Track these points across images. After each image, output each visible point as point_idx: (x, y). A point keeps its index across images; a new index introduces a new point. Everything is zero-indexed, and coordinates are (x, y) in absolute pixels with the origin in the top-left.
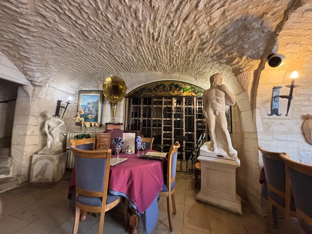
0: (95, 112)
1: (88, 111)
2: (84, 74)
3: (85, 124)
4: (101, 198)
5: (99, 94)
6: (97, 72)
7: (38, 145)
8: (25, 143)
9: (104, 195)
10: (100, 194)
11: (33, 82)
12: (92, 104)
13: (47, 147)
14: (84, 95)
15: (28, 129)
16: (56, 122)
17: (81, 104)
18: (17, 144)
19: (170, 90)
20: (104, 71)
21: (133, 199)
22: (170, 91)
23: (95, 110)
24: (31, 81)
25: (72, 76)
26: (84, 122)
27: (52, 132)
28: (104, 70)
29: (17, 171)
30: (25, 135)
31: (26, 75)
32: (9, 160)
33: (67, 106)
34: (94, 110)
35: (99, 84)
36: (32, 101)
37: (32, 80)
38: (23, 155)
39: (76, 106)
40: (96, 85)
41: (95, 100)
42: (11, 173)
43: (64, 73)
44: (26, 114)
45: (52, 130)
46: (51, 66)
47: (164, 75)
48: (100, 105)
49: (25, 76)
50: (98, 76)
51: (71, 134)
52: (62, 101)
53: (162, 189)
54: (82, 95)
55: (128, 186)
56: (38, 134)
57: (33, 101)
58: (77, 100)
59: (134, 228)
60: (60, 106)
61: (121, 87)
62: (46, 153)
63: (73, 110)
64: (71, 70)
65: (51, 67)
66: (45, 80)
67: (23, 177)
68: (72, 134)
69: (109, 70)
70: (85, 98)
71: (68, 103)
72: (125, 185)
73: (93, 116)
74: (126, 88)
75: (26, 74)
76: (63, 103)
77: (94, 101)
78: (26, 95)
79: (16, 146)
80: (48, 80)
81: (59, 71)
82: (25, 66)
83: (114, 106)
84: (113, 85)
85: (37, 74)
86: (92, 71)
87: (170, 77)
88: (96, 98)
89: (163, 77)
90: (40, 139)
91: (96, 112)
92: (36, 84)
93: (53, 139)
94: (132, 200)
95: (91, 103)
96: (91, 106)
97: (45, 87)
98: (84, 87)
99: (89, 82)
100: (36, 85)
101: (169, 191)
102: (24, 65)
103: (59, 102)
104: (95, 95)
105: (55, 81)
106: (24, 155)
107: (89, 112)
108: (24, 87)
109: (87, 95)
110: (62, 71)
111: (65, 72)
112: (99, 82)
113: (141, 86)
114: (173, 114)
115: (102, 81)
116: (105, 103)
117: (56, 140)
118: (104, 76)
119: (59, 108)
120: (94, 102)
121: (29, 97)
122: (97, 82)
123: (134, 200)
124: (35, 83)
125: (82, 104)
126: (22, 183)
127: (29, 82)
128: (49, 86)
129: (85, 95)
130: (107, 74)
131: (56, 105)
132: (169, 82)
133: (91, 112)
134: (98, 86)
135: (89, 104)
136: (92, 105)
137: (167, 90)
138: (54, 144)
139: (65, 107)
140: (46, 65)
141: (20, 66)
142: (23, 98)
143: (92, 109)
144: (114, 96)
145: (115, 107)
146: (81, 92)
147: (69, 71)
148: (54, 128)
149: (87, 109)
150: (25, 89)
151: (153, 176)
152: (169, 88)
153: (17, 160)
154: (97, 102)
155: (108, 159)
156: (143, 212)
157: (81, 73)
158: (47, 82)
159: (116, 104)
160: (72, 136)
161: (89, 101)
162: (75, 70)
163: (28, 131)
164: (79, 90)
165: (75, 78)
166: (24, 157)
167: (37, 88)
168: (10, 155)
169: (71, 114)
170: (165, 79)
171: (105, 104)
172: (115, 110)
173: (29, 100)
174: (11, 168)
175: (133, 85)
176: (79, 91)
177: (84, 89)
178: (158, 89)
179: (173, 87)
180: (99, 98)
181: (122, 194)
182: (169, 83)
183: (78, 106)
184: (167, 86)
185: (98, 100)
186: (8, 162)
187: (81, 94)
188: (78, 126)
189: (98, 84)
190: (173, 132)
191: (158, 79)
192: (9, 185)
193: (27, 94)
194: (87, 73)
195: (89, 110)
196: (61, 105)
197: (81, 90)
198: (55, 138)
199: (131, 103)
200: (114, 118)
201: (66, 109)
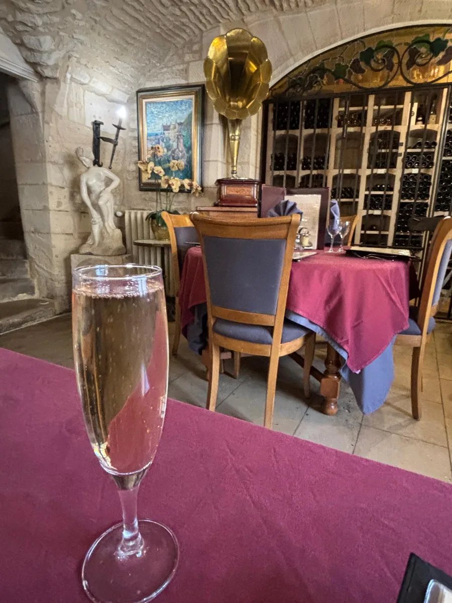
0: (184, 152)
1: (165, 150)
2: (148, 33)
3: (170, 183)
4: (271, 329)
5: (193, 97)
6: (185, 20)
7: (72, 234)
8: (50, 229)
9: (278, 323)
10: (268, 320)
11: (39, 69)
12: (175, 128)
13: (94, 239)
14: (150, 103)
15: (50, 196)
16: (103, 177)
17: (146, 130)
18: (35, 230)
19: (411, 63)
20: (201, 18)
21: (342, 338)
22: (409, 67)
23: (184, 145)
24: (34, 65)
25: (122, 42)
26: (166, 177)
27: (101, 203)
28: (204, 11)
29: (48, 289)
30: (46, 209)
31: (22, 48)
32: (27, 265)
33: (117, 136)
34: (181, 147)
35: (188, 63)
36: (46, 125)
37: (38, 60)
38: (52, 257)
39: (134, 138)
40: (181, 67)
41: (182, 117)
42: (36, 291)
43: (102, 32)
44: (39, 159)
45: (99, 197)
46: (73, 11)
47: (396, 6)
48: (195, 130)
49: (20, 51)
50: (185, 36)
51: (133, 212)
52: (103, 124)
53: (408, 326)
54: (146, 103)
55: (328, 310)
56: (69, 209)
57: (48, 123)
58: (133, 120)
59: (331, 401)
60: (99, 139)
61: (253, 68)
62: (95, 252)
63: (128, 148)
64: (118, 20)
65: (74, 15)
66: (63, 58)
67: (60, 300)
68: (136, 214)
69: (218, 11)
70: (155, 111)
71: (119, 128)
72: (322, 308)
73: (183, 163)
74: (269, 70)
75: (21, 45)
76: (108, 130)
77: (180, 118)
78: (29, 108)
79: (32, 235)
80: (69, 57)
81: (92, 28)
82: (20, 17)
83: (234, 132)
84: (231, 62)
85: (47, 43)
86: (169, 20)
87: (420, 11)
88: (183, 108)
89: (392, 12)
90: (74, 220)
91: (188, 152)
92: (47, 73)
93: (103, 220)
94: (339, 341)
95: (172, 127)
96: (171, 134)
97: (64, 81)
98: (149, 79)
99: (161, 60)
100: (47, 77)
101: (421, 334)
102: (14, 16)
103: (97, 125)
104: (182, 101)
105: (83, 61)
106: (54, 256)
107: (170, 153)
108: (22, 84)
109: (159, 103)
110: (98, 27)
111: (105, 29)
112: (187, 58)
113: (309, 60)
114: (401, 155)
115: (196, 52)
116: (208, 122)
117: (108, 225)
118: (202, 37)
119: (99, 142)
120: (179, 121)
121: (37, 113)
122: (181, 57)
123: (344, 340)
124: (45, 71)
125: (150, 132)
126: (61, 311)
127: (31, 70)
128: (72, 79)
129: (153, 103)
130: (209, 27)
131: (91, 133)
132: (411, 34)
133: (173, 152)
134: (186, 71)
135: (166, 128)
136: (176, 130)
137: (400, 63)
138: (107, 232)
139: (113, 138)
140: (63, 7)
141: (6, 19)
142: (23, 117)
143: (175, 145)
144: (230, 101)
145: (237, 133)
146: (142, 93)
147: (114, 23)
148: (101, 193)
149: (164, 144)
150: (24, 90)
151: (388, 294)
152: (407, 55)
153: (41, 265)
154: (189, 123)
155: (289, 240)
156: (358, 370)
157: (141, 30)
158: (68, 67)
159: (237, 122)
160: (136, 217)
161: (165, 122)
162: (129, 21)
163: (50, 200)
164: (137, 89)
165: (128, 47)
166: (54, 259)
167: (49, 86)
168: (25, 254)
169: (124, 160)
170: (399, 21)
171: (208, 126)
172: (236, 142)
173: (38, 120)
174: (35, 282)
175: (288, 59)
176: (138, 92)
177: (149, 85)
178: (368, 63)
179: (423, 50)
180: (193, 109)
181: (312, 328)
182: (410, 39)
183: (138, 139)
184: (401, 49)
185: (190, 116)
186: (27, 270)
187: (144, 101)
188: (143, 192)
189: (185, 66)
190: (393, 213)
191: (372, 28)
192: (42, 313)
193: (32, 105)
194: (159, 27)
195: (168, 148)
196: (101, 136)
197: (142, 87)
198: (106, 218)
199: (270, 126)
200: (233, 166)
201: (115, 145)
